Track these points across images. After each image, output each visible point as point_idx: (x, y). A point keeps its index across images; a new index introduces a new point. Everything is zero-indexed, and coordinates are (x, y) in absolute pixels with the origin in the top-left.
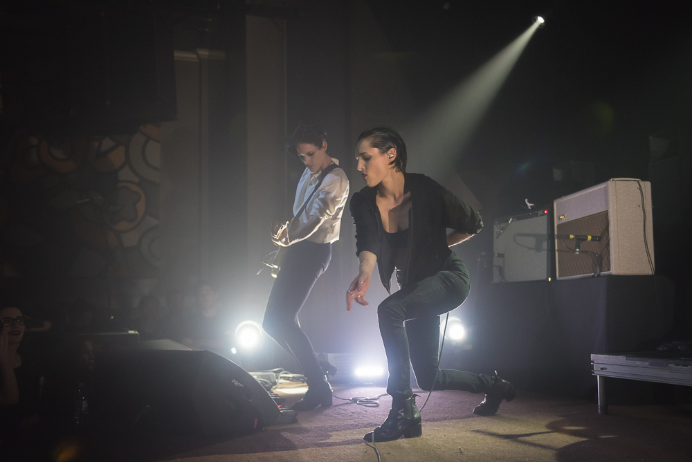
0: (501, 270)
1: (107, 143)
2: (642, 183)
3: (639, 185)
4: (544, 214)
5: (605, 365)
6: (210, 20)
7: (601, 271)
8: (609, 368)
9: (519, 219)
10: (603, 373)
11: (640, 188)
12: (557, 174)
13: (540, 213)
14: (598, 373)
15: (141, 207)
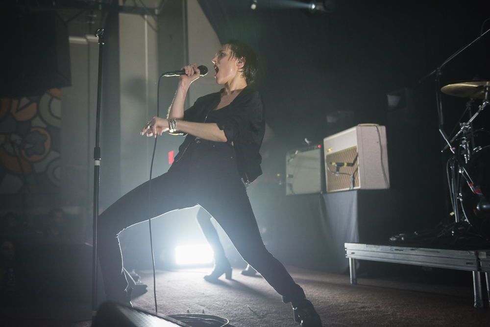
0: (291, 186)
1: (25, 101)
2: (379, 128)
3: (377, 128)
4: (318, 148)
5: (355, 250)
6: (95, 16)
7: (354, 186)
8: (357, 253)
9: (303, 151)
10: (353, 256)
11: (378, 131)
12: (330, 119)
13: (316, 147)
14: (349, 255)
15: (48, 144)
